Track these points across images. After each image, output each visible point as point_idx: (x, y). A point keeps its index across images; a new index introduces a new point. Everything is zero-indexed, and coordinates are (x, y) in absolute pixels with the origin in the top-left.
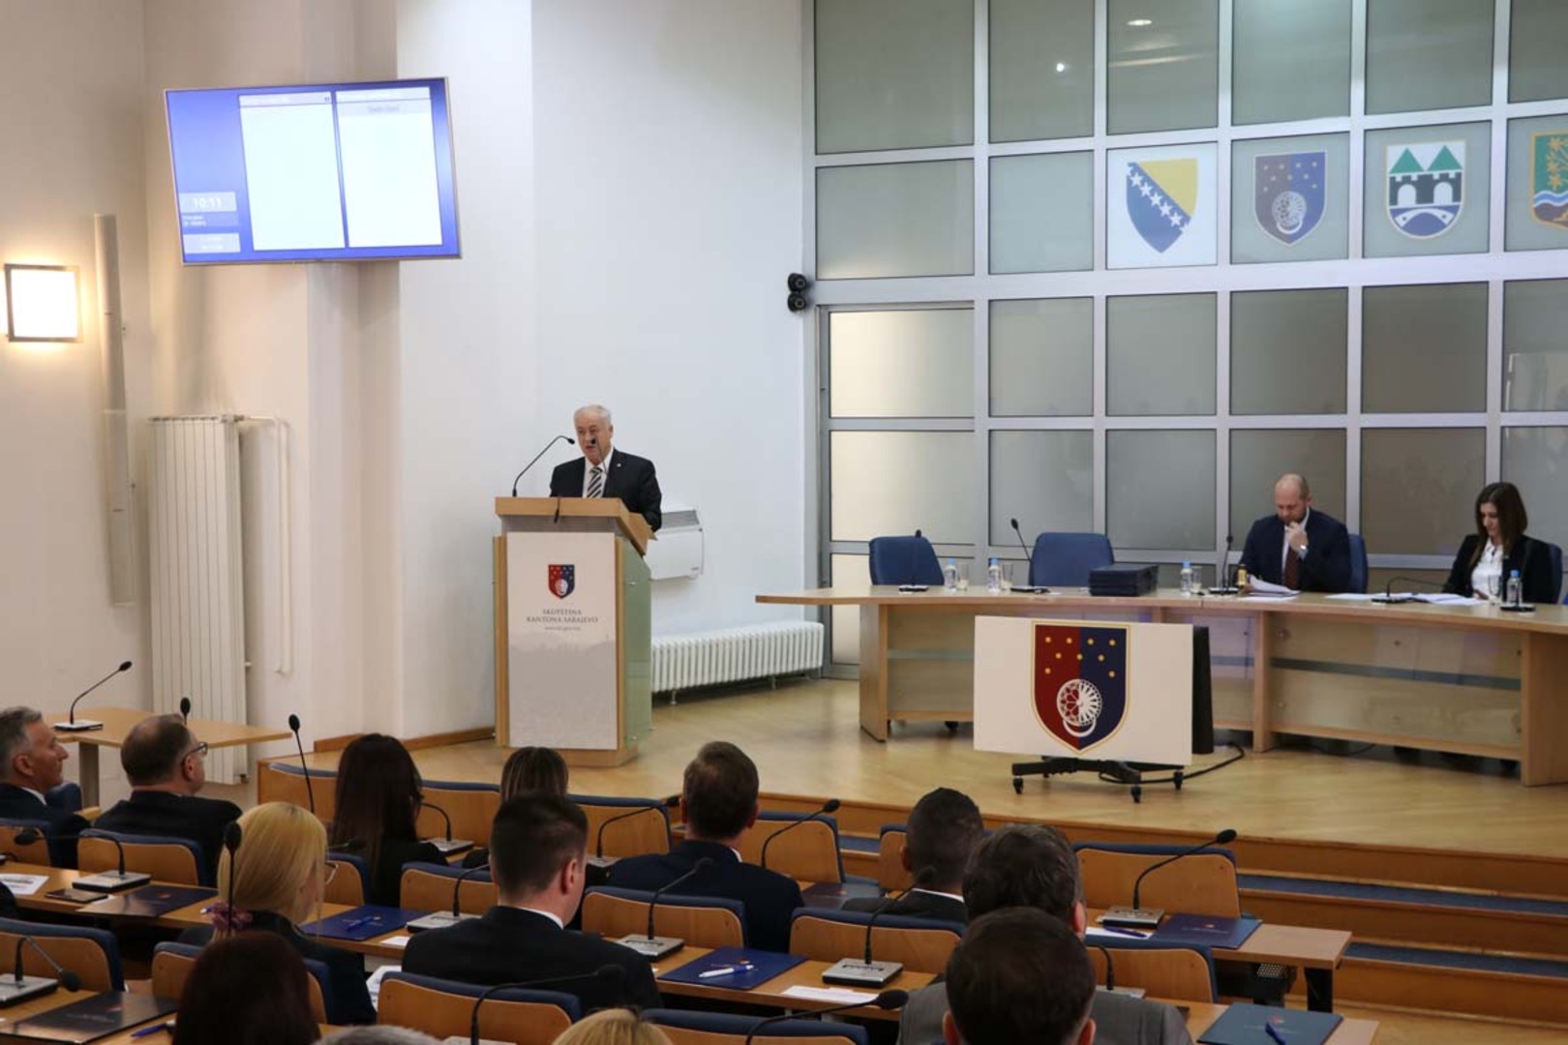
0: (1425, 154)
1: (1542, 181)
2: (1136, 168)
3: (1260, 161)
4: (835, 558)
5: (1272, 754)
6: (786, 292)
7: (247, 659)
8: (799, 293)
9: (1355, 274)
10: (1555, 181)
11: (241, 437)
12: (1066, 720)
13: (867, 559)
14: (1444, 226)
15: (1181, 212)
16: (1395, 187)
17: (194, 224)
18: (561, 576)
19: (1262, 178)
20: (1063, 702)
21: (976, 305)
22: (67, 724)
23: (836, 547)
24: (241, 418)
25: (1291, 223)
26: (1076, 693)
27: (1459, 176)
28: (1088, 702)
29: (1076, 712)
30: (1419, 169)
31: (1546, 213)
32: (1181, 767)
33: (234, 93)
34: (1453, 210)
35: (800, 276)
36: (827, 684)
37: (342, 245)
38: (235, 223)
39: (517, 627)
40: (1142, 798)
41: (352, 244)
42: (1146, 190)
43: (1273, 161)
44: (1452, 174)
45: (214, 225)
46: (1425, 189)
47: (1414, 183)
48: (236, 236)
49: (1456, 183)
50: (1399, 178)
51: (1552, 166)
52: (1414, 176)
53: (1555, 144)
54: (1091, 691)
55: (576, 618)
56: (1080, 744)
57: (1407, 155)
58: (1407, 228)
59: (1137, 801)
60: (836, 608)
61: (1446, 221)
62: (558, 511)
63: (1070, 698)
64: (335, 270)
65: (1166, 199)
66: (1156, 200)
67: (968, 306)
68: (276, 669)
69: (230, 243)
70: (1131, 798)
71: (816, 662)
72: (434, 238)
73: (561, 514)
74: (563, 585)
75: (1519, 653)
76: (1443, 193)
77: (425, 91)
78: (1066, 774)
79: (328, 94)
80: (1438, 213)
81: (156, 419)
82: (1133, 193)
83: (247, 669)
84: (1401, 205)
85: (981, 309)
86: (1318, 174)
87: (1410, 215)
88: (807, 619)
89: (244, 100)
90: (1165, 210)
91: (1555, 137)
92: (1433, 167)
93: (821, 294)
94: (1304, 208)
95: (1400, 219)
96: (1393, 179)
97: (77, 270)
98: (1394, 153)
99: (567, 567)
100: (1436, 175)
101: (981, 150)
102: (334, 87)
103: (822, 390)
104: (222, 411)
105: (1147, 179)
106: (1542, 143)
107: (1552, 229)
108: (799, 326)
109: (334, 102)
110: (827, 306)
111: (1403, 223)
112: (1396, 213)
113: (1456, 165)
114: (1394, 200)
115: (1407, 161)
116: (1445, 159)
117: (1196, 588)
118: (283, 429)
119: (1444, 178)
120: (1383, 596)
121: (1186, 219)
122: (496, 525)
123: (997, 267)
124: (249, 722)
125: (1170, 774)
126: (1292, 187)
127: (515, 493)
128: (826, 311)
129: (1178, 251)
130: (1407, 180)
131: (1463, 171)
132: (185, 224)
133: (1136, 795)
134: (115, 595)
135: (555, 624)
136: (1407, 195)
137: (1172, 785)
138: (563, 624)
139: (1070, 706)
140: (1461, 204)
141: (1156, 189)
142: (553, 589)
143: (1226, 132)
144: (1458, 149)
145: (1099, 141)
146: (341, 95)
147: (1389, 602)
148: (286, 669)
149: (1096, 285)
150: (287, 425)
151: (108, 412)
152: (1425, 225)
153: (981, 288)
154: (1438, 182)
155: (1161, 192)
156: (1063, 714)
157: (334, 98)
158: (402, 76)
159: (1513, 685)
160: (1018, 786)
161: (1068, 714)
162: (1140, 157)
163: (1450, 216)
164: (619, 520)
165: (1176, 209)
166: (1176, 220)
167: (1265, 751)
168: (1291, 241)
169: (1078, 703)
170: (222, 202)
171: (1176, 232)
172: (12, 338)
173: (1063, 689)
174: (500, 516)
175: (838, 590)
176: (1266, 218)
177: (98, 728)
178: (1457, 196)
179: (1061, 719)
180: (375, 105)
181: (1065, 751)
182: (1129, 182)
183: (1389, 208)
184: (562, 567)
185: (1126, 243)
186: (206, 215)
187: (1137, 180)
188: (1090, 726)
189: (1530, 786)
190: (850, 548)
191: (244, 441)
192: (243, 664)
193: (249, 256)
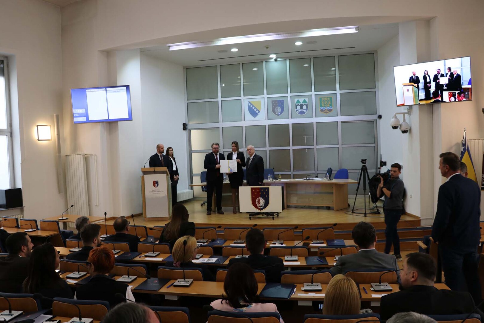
0: (301, 100)
1: (321, 106)
2: (249, 102)
3: (272, 101)
4: (193, 177)
5: (287, 209)
6: (183, 127)
7: (89, 203)
8: (185, 127)
9: (290, 121)
10: (323, 105)
11: (86, 158)
12: (258, 205)
13: (200, 177)
14: (305, 113)
15: (258, 110)
16: (296, 106)
17: (76, 115)
18: (156, 183)
19: (273, 104)
20: (257, 202)
21: (220, 128)
22: (61, 218)
23: (193, 175)
24: (86, 154)
25: (279, 112)
26: (260, 200)
27: (307, 104)
28: (262, 201)
29: (260, 204)
30: (300, 102)
31: (322, 111)
32: (278, 212)
33: (84, 89)
34: (307, 110)
35: (185, 123)
36: (193, 201)
37: (108, 119)
38: (85, 115)
39: (147, 194)
40: (274, 219)
41: (110, 118)
42: (251, 106)
43: (275, 101)
44: (306, 104)
45: (81, 116)
46: (302, 106)
47: (300, 105)
48: (85, 118)
49: (307, 105)
50: (297, 104)
51: (322, 103)
52: (300, 104)
53: (323, 99)
54: (263, 199)
55: (159, 191)
56: (261, 210)
57: (298, 100)
58: (298, 113)
59: (273, 219)
60: (194, 187)
61: (305, 112)
62: (154, 170)
63: (258, 201)
64: (105, 124)
65: (255, 108)
66: (253, 108)
67: (218, 128)
68: (96, 205)
69: (84, 119)
70: (272, 219)
71: (192, 197)
72: (127, 117)
73: (155, 170)
74: (156, 185)
75: (332, 187)
76: (305, 107)
77: (125, 88)
78: (258, 215)
79: (105, 89)
80: (304, 111)
81: (67, 155)
82: (249, 107)
83: (89, 205)
84: (298, 109)
85: (221, 129)
86: (283, 104)
87: (299, 111)
88: (189, 189)
89: (87, 90)
90: (255, 110)
91: (323, 98)
92: (302, 103)
93: (189, 127)
94: (281, 109)
95: (297, 111)
96: (296, 105)
97: (50, 126)
98: (296, 100)
99: (157, 181)
100: (303, 104)
101: (220, 99)
102: (106, 87)
103: (190, 145)
104: (83, 153)
105: (251, 104)
106: (321, 99)
107: (323, 113)
108: (185, 133)
109: (106, 90)
110: (190, 129)
111: (298, 112)
112: (297, 110)
113: (307, 102)
114: (296, 108)
115: (298, 101)
116: (305, 101)
117: (271, 179)
118: (95, 156)
119: (305, 104)
120: (306, 179)
121: (259, 112)
122: (141, 174)
123: (223, 121)
124: (90, 215)
125: (276, 214)
126: (278, 106)
127: (145, 167)
128: (190, 130)
129: (258, 117)
130: (298, 105)
131: (308, 103)
132: (75, 116)
133: (273, 218)
134: (60, 191)
135: (154, 193)
136: (299, 107)
137: (277, 216)
138: (157, 193)
139: (259, 203)
140: (308, 109)
141: (253, 106)
142: (154, 185)
143: (266, 96)
144: (307, 100)
145: (242, 97)
146: (107, 89)
147: (307, 180)
148: (98, 204)
149: (243, 124)
150: (96, 155)
151: (57, 154)
152: (302, 113)
153: (220, 125)
154: (303, 105)
155: (254, 107)
156: (257, 204)
157: (106, 89)
158: (118, 85)
159: (332, 193)
160: (250, 218)
161: (258, 204)
162: (250, 100)
163: (306, 111)
164: (166, 171)
165: (257, 110)
166: (257, 112)
167: (287, 208)
168: (279, 116)
169: (260, 202)
170: (82, 111)
171: (257, 114)
172: (39, 140)
173: (257, 199)
174: (142, 172)
175: (194, 184)
176: (274, 111)
177: (68, 219)
178: (307, 108)
179: (257, 205)
180: (115, 91)
181: (258, 211)
182: (248, 105)
183: (295, 110)
184: (156, 181)
185: (248, 116)
186: (79, 113)
187: (250, 105)
188: (262, 206)
189: (336, 211)
190: (197, 175)
191: (86, 159)
192: (88, 204)
193: (88, 122)
